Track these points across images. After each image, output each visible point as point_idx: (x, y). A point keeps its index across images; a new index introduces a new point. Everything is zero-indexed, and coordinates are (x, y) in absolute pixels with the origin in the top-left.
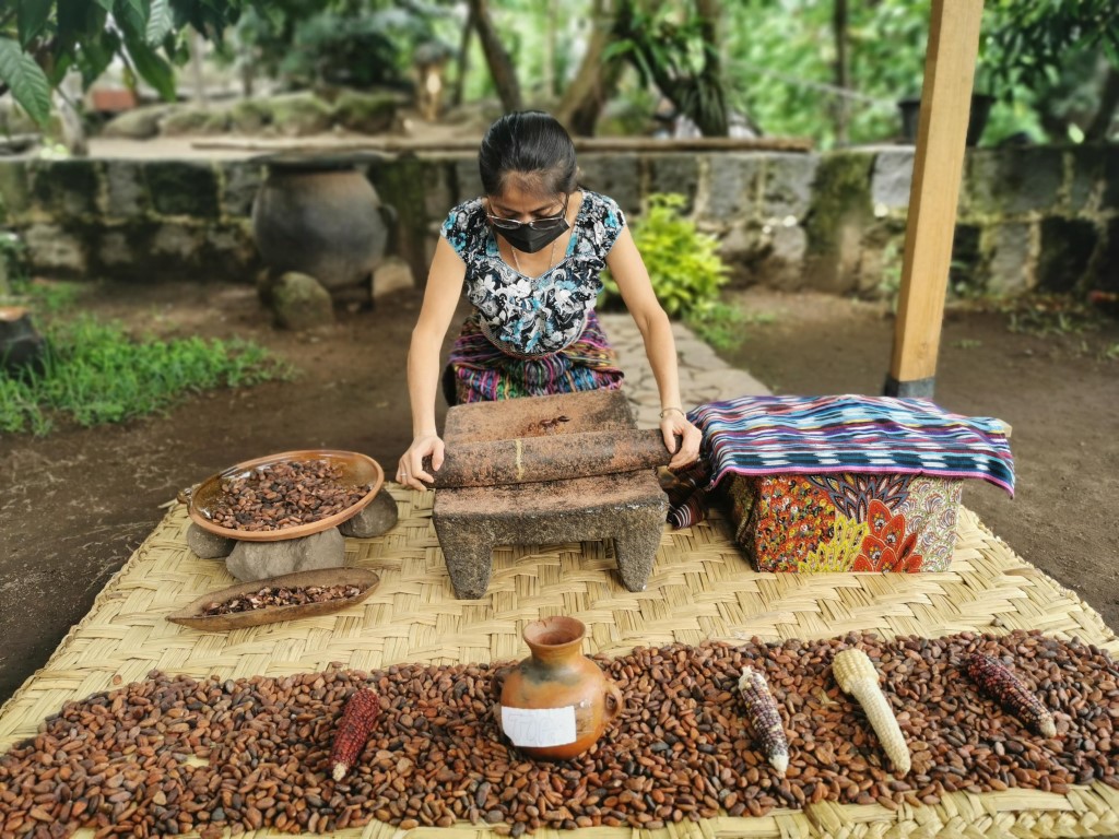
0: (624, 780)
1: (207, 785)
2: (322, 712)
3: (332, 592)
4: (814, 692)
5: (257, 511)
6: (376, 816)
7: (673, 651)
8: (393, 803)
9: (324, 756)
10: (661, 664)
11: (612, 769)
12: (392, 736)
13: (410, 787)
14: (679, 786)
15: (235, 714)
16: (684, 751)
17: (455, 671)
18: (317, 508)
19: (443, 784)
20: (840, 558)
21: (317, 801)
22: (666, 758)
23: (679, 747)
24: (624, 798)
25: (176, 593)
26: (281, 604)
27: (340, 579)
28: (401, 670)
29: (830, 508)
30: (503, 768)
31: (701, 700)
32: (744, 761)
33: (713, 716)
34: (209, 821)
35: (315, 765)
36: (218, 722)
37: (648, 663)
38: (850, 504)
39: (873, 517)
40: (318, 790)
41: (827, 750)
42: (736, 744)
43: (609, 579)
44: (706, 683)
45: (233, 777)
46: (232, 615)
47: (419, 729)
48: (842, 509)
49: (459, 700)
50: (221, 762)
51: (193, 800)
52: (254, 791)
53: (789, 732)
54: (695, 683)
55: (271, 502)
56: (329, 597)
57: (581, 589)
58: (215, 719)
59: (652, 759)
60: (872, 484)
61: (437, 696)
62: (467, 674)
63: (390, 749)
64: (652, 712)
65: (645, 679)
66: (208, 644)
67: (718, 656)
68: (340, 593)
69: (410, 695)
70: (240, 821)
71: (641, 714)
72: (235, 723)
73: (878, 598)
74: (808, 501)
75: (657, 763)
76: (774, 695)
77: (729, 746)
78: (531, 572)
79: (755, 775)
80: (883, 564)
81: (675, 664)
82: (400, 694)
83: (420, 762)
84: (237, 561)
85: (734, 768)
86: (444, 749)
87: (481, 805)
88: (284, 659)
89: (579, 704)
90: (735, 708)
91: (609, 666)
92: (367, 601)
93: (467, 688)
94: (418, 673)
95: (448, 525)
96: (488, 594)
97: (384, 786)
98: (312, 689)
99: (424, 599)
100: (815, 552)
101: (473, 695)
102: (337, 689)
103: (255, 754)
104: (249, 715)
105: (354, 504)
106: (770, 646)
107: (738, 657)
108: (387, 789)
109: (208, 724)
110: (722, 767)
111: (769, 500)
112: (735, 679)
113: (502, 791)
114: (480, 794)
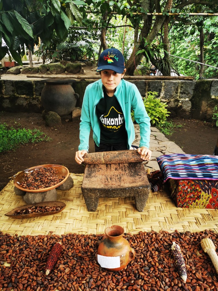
0: (135, 280)
1: (8, 274)
2: (45, 249)
3: (52, 208)
4: (195, 251)
5: (33, 183)
6: (58, 289)
7: (151, 234)
8: (63, 284)
9: (44, 265)
10: (147, 238)
11: (131, 276)
12: (65, 259)
13: (69, 279)
14: (152, 284)
15: (20, 248)
16: (154, 270)
17: (86, 237)
18: (50, 183)
19: (79, 278)
20: (202, 204)
21: (40, 282)
22: (148, 273)
23: (152, 269)
24: (135, 287)
25: (9, 206)
26: (37, 212)
27: (55, 204)
28: (70, 235)
29: (200, 190)
30: (97, 273)
31: (160, 252)
32: (173, 276)
33: (163, 258)
34: (7, 287)
35: (41, 268)
36: (15, 251)
37: (144, 238)
38: (206, 189)
39: (213, 193)
40: (41, 278)
41: (199, 273)
42: (170, 269)
43: (133, 207)
44: (161, 246)
45: (16, 272)
46: (23, 215)
47: (73, 257)
48: (204, 190)
49: (86, 247)
50: (14, 265)
51: (3, 279)
52: (22, 278)
53: (187, 265)
54: (158, 246)
55: (37, 180)
56: (51, 210)
57: (124, 210)
58: (14, 250)
59: (144, 273)
60: (213, 183)
61: (79, 246)
62: (89, 238)
63: (64, 264)
64: (144, 255)
65: (142, 243)
66: (16, 223)
67: (165, 237)
68: (55, 209)
69: (72, 244)
70: (16, 288)
71: (141, 255)
72: (20, 251)
73: (214, 218)
74: (193, 187)
75: (145, 275)
76: (182, 252)
77: (168, 270)
78: (110, 204)
79: (176, 281)
80: (216, 207)
81: (151, 238)
82: (69, 244)
83: (73, 269)
84: (26, 198)
85: (169, 278)
86: (80, 265)
87: (90, 287)
88: (37, 229)
89: (121, 256)
90: (170, 256)
91: (132, 238)
92: (62, 211)
93: (89, 243)
94: (75, 237)
95: (86, 191)
96: (97, 210)
97: (61, 278)
98: (43, 241)
99: (78, 211)
100: (195, 202)
101: (90, 246)
102: (51, 241)
103: (24, 264)
104: (24, 249)
105: (60, 182)
106: (181, 233)
107: (171, 237)
108: (61, 279)
109: (12, 251)
110: (166, 277)
111: (181, 187)
112: (170, 245)
113: (97, 282)
114: (90, 283)
